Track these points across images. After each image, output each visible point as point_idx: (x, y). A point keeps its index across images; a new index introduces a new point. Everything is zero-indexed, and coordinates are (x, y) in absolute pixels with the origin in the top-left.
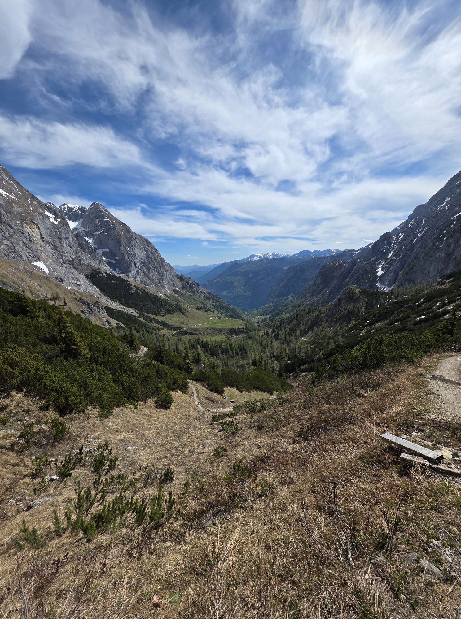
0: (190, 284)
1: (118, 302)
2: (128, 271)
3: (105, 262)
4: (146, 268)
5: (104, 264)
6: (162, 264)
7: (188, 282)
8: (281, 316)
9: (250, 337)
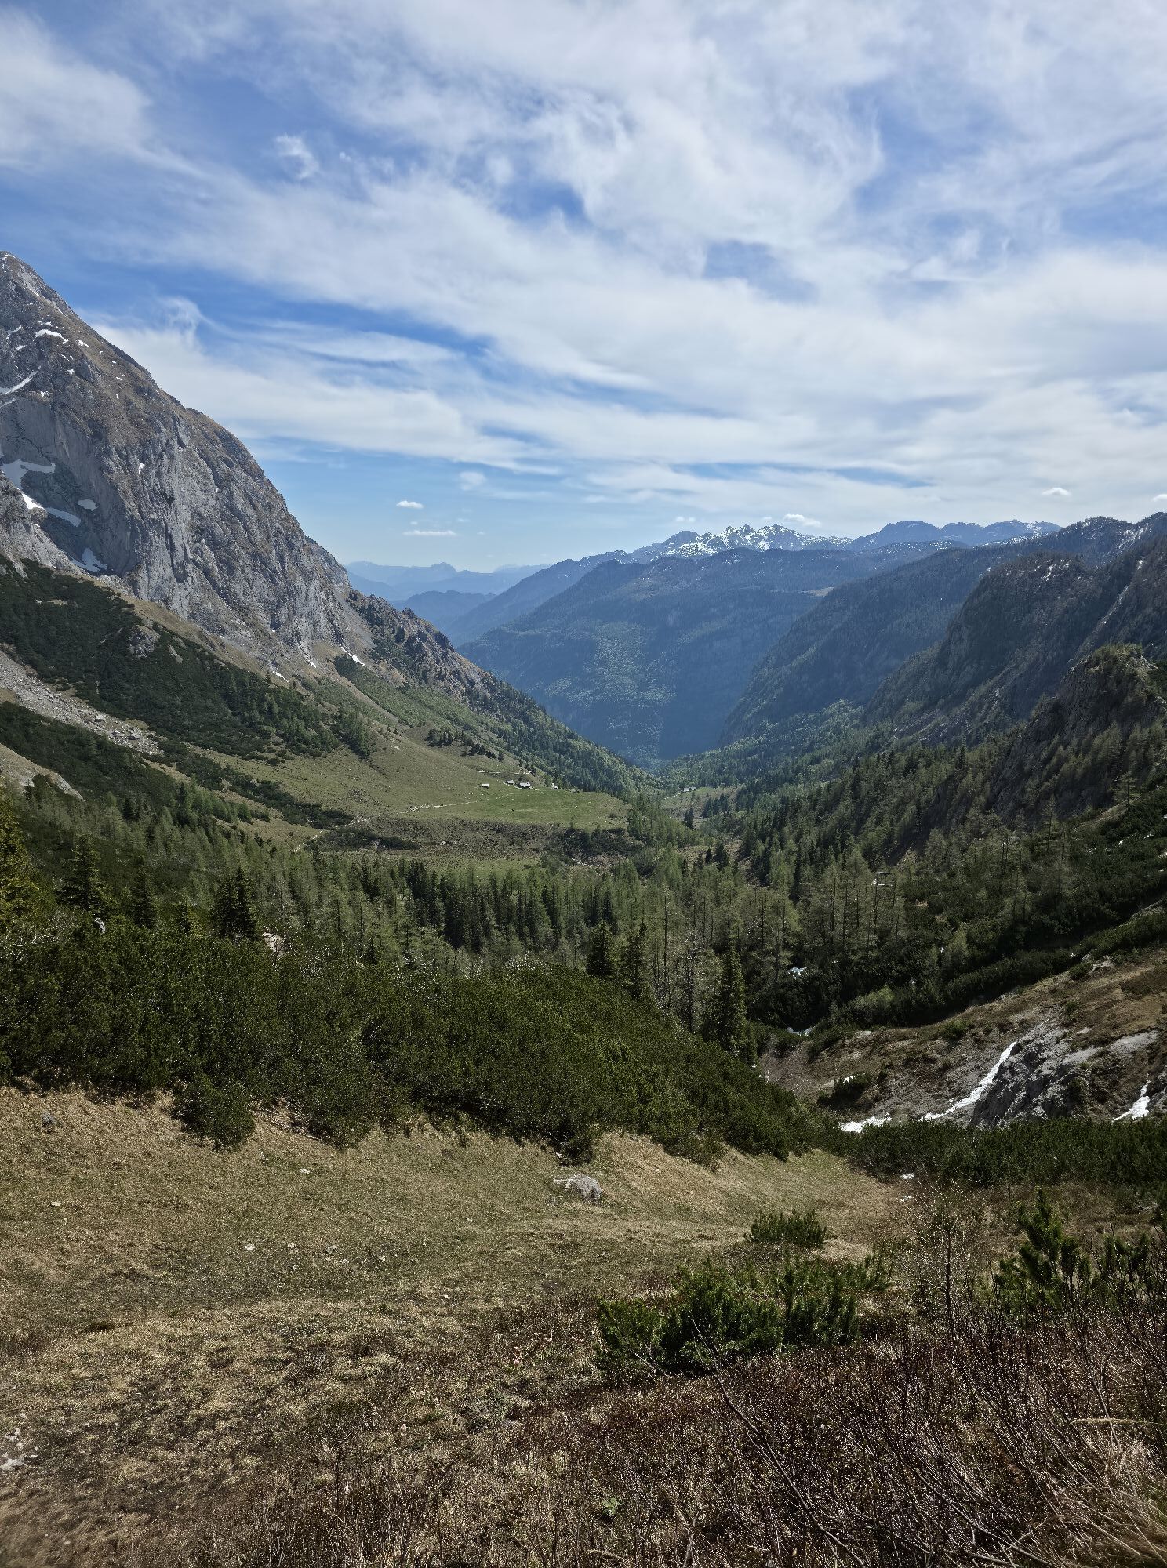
0: (411, 640)
1: (72, 691)
2: (138, 565)
3: (35, 518)
4: (219, 559)
5: (27, 528)
6: (290, 546)
7: (401, 631)
8: (788, 790)
9: (646, 871)
